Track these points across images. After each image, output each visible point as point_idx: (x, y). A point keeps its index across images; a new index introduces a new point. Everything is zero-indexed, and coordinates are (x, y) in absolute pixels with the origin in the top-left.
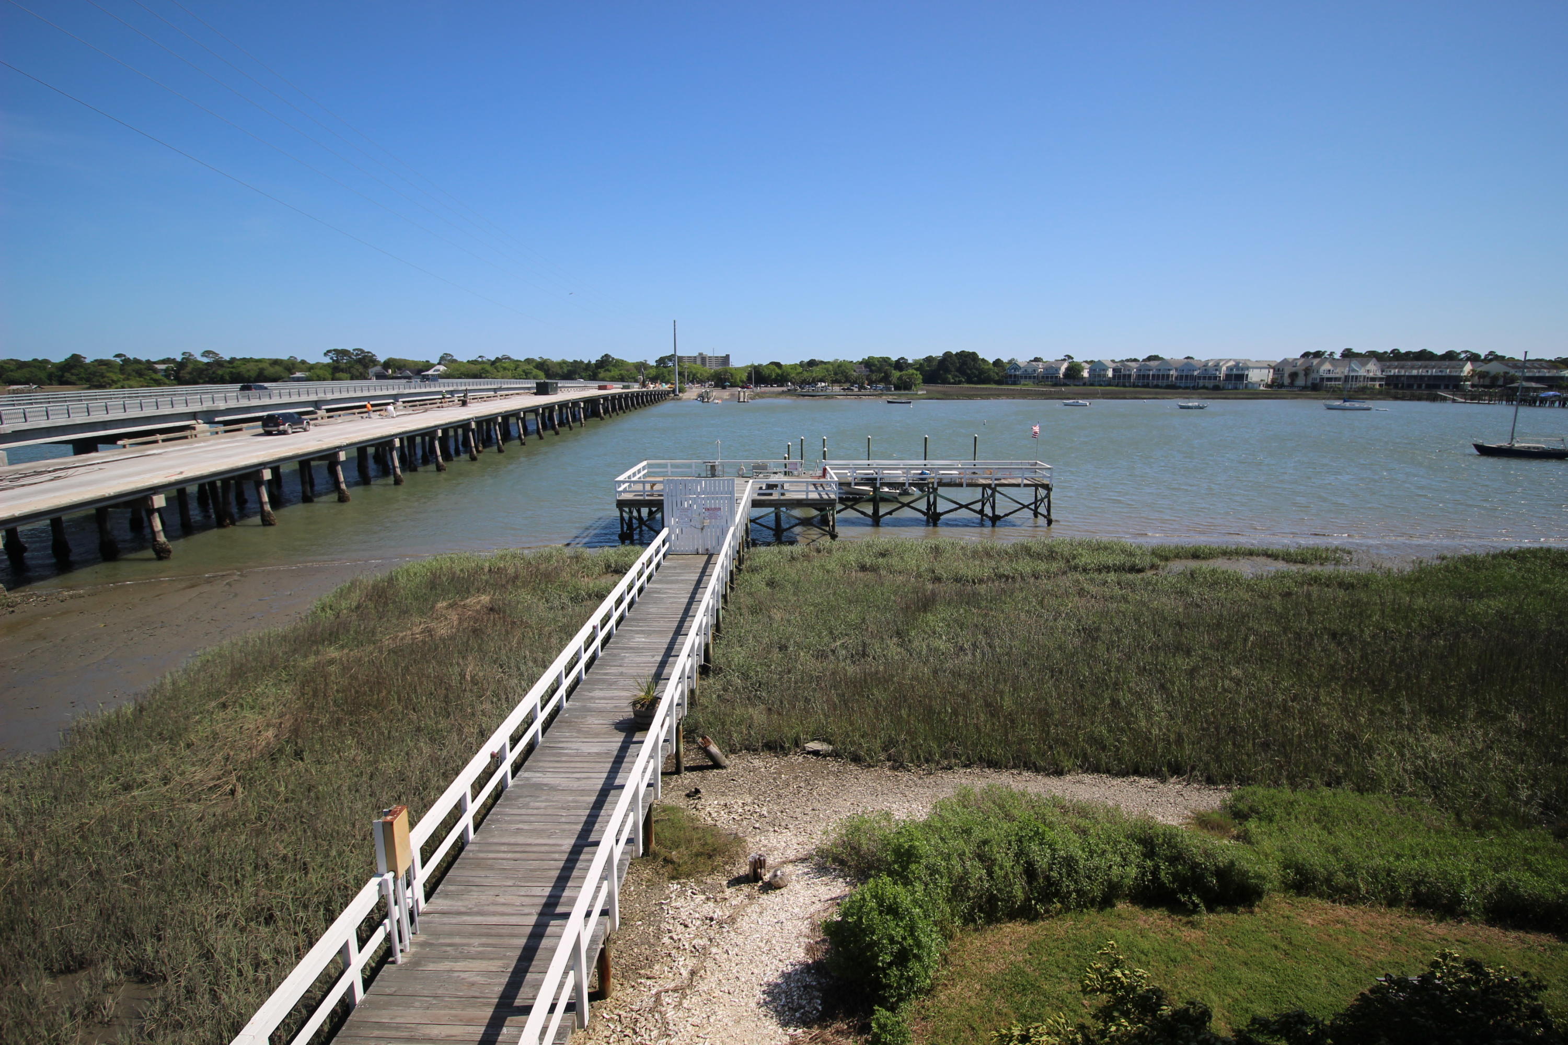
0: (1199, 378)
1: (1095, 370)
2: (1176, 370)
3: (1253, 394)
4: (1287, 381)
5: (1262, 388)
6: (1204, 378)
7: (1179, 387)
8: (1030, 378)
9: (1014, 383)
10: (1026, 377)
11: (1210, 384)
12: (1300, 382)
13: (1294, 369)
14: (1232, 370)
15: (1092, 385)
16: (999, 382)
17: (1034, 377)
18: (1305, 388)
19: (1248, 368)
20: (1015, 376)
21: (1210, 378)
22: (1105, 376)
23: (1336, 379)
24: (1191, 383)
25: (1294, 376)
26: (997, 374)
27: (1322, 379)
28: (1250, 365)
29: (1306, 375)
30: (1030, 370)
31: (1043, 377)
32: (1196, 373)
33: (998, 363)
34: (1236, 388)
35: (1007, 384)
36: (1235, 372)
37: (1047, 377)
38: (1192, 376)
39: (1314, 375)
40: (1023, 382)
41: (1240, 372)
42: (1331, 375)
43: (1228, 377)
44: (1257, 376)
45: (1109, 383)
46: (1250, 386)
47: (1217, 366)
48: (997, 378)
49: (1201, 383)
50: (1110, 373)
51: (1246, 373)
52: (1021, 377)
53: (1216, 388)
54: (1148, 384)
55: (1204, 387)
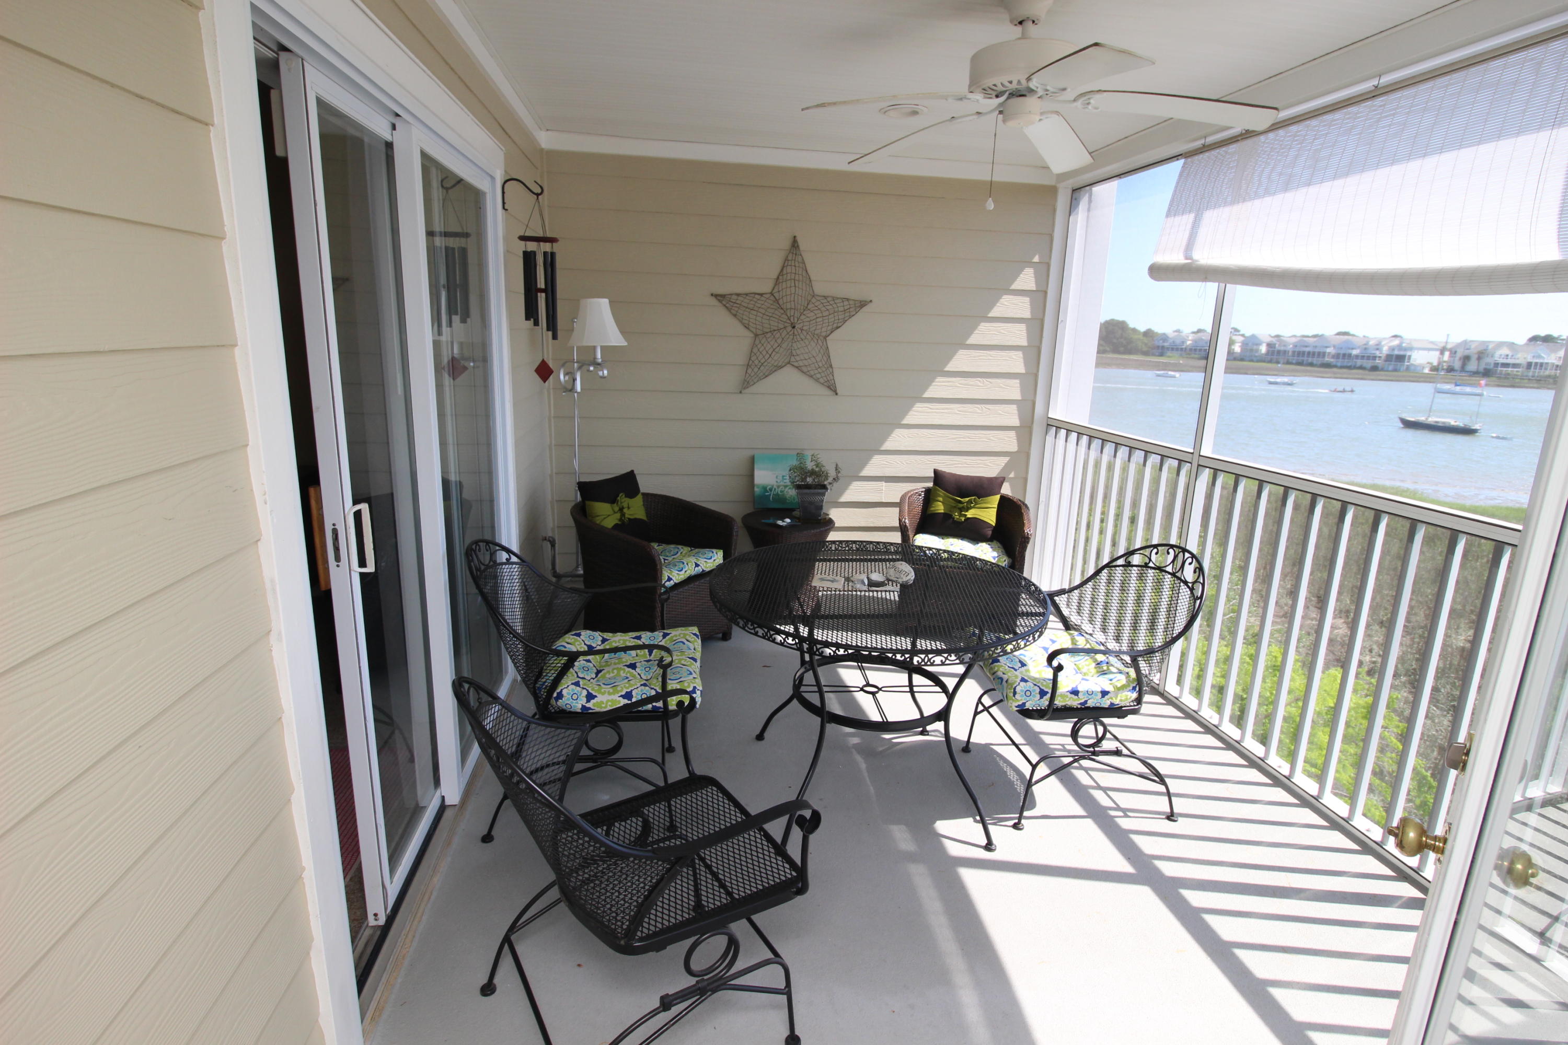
0: (1357, 357)
1: (1247, 344)
2: (1334, 347)
3: (1415, 376)
4: (1457, 365)
5: (1426, 371)
6: (1363, 357)
7: (1335, 366)
8: (1177, 349)
9: (1161, 355)
10: (1173, 349)
11: (1368, 364)
12: (1472, 366)
13: (1467, 353)
14: (1393, 350)
15: (1242, 360)
16: (1146, 353)
17: (1182, 349)
18: (1476, 373)
19: (1411, 349)
20: (1163, 347)
21: (1368, 358)
22: (1257, 351)
23: (1515, 366)
24: (1346, 362)
25: (1466, 359)
26: (1146, 344)
27: (1496, 365)
28: (1415, 345)
29: (1479, 359)
30: (1178, 342)
31: (1191, 350)
32: (1355, 352)
33: (1148, 333)
34: (1395, 370)
35: (1153, 355)
36: (1396, 352)
37: (1195, 350)
38: (1350, 355)
39: (1488, 360)
40: (1169, 353)
41: (1402, 353)
42: (1509, 361)
43: (1389, 358)
44: (1421, 359)
45: (1262, 360)
46: (1412, 368)
47: (1378, 346)
48: (1145, 349)
49: (1359, 362)
50: (1263, 349)
51: (1408, 353)
52: (1168, 349)
53: (1375, 369)
54: (1303, 361)
55: (1361, 368)
